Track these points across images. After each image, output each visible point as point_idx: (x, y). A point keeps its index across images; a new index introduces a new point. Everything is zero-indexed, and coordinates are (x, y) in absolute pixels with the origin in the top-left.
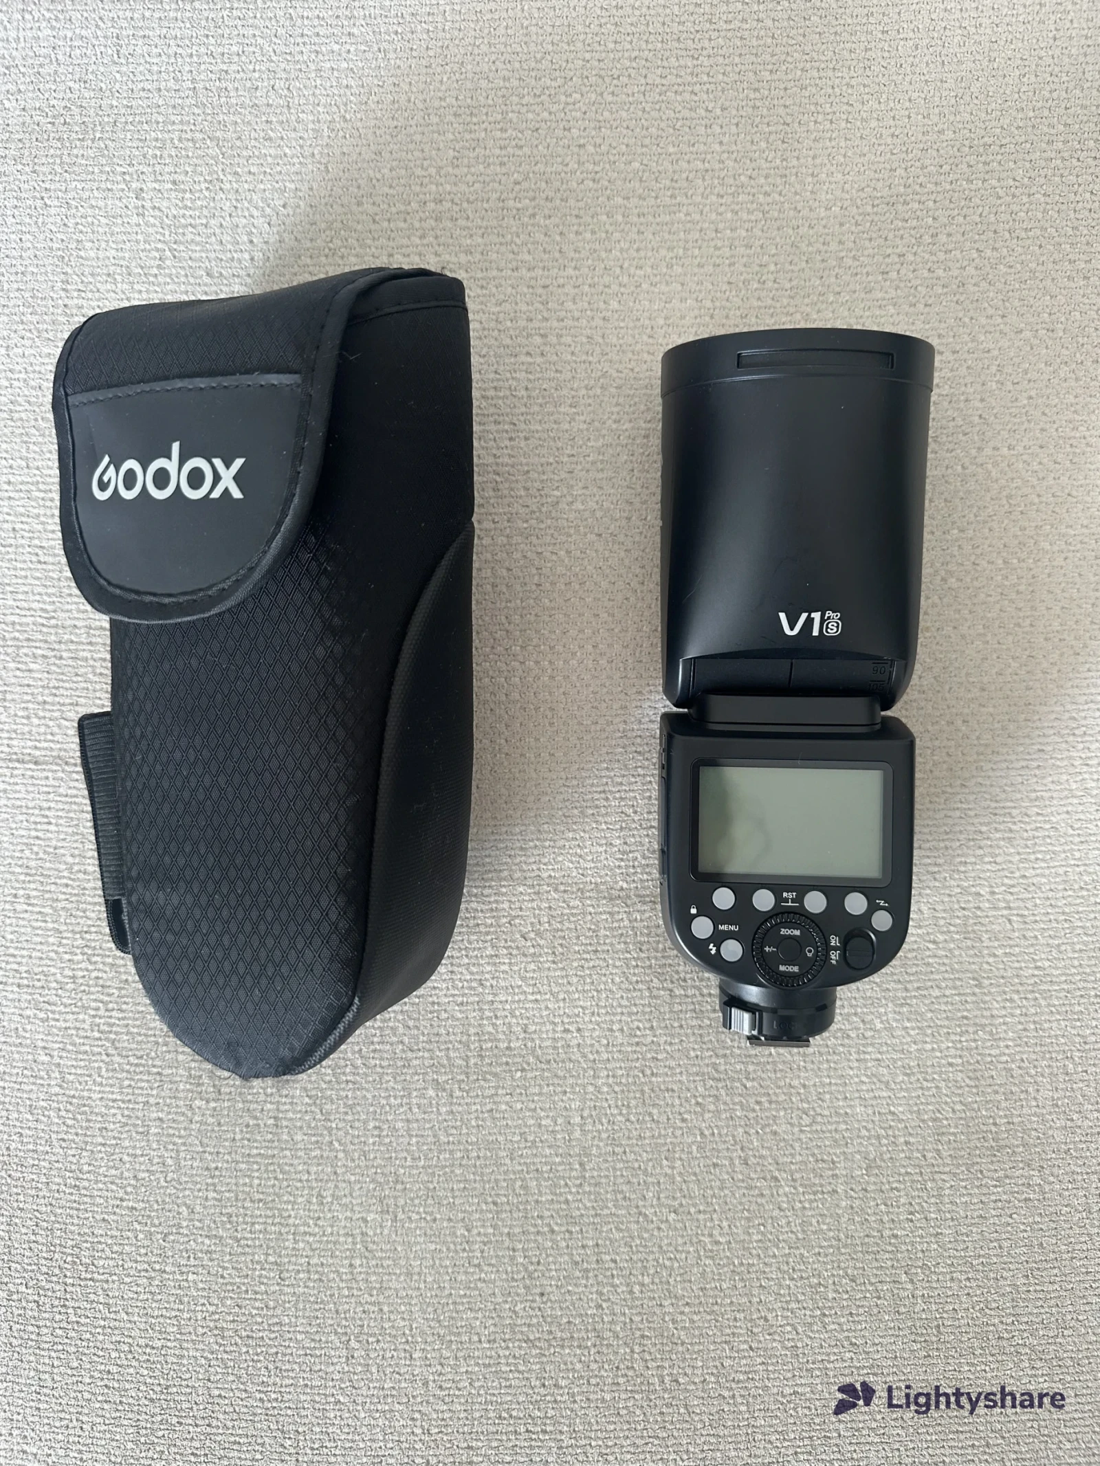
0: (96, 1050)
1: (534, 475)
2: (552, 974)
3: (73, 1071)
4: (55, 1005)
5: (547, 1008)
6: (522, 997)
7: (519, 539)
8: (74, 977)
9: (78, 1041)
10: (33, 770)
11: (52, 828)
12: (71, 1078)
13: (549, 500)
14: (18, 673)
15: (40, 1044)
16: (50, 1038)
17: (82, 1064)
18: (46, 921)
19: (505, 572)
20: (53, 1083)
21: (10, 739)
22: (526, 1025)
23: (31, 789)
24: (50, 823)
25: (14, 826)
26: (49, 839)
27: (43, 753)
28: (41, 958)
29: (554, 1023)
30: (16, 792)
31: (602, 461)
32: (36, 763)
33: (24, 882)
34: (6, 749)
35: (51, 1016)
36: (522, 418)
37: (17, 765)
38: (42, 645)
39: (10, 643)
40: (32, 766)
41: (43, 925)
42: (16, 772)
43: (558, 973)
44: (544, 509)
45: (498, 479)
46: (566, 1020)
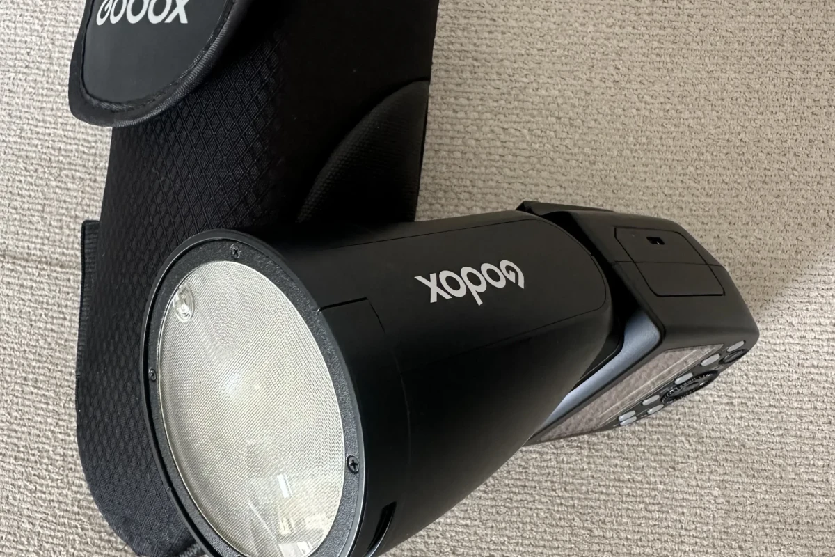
0: (73, 523)
1: (506, 63)
2: (483, 502)
3: (51, 540)
4: (44, 478)
5: (476, 533)
6: (454, 521)
7: (489, 115)
8: (64, 455)
9: (58, 513)
10: (58, 273)
11: (67, 323)
12: (47, 546)
13: (517, 85)
14: (58, 190)
15: (26, 512)
16: (35, 508)
17: (59, 534)
18: (48, 404)
19: (473, 142)
20: (31, 549)
21: (43, 244)
22: (455, 547)
23: (53, 288)
24: (65, 319)
25: (34, 318)
26: (62, 333)
27: (69, 259)
28: (39, 436)
29: (481, 548)
30: (40, 289)
31: (566, 57)
32: (61, 267)
33: (34, 367)
34: (38, 253)
35: (38, 487)
36: (501, 16)
37: (45, 267)
38: (80, 169)
39: (54, 165)
40: (59, 269)
41: (44, 406)
42: (43, 272)
43: (489, 502)
44: (513, 92)
45: (476, 64)
46: (492, 547)
